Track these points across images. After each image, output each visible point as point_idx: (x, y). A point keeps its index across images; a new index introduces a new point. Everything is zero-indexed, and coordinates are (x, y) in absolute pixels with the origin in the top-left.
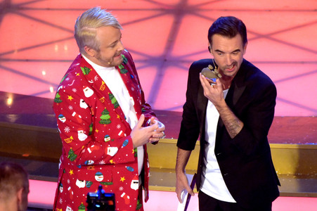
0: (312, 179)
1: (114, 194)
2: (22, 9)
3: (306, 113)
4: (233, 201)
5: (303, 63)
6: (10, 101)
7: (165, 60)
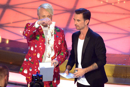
0: (118, 78)
1: (42, 75)
2: (13, 7)
3: (118, 53)
4: (89, 85)
5: (118, 34)
6: (7, 42)
7: (66, 30)
